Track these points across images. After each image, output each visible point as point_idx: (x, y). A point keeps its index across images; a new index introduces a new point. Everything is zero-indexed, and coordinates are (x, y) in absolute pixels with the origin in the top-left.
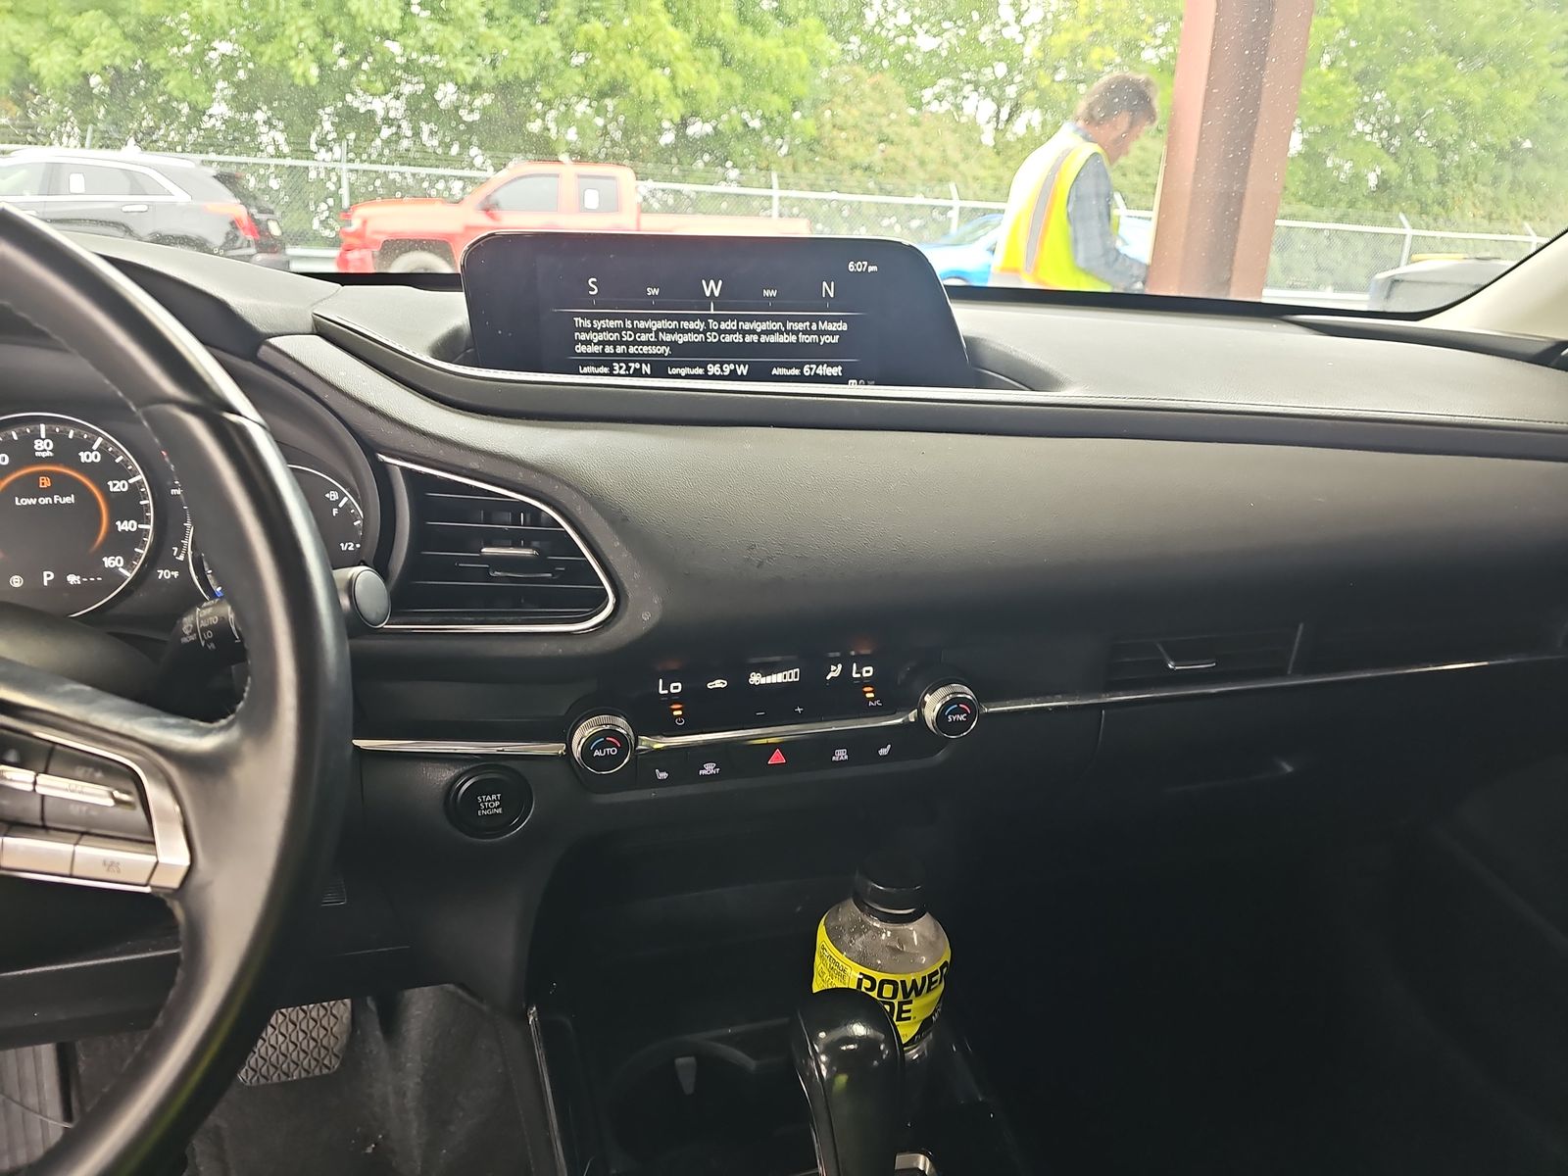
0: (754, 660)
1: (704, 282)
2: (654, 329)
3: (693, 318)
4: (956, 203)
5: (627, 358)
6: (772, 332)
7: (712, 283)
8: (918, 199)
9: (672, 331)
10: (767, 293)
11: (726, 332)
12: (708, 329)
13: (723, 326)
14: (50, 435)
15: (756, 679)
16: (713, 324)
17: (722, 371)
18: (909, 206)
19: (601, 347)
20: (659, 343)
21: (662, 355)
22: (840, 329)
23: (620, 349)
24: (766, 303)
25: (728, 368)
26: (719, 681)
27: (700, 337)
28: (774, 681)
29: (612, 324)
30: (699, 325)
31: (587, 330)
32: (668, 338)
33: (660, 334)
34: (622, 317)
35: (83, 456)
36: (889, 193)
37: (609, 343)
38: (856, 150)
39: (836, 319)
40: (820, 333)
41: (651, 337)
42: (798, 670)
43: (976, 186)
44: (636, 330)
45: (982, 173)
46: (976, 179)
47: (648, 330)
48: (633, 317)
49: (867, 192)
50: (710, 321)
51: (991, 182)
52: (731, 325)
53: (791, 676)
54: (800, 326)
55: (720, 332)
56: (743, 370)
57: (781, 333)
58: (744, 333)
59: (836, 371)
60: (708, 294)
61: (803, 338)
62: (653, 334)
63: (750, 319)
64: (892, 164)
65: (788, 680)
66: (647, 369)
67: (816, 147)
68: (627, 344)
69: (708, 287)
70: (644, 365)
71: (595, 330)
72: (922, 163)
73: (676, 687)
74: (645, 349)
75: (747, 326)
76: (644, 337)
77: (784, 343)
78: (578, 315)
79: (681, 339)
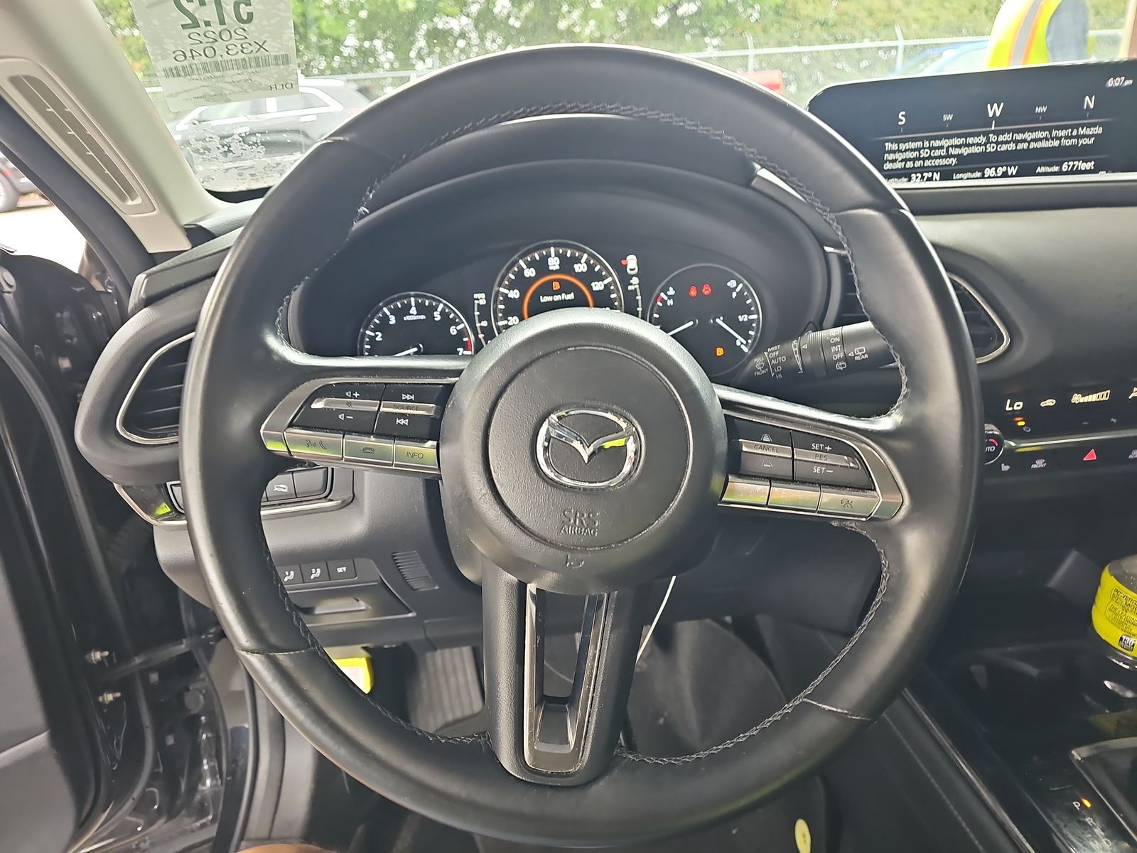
0: (1075, 385)
1: (989, 106)
2: (946, 146)
3: (978, 135)
4: (901, 43)
5: (922, 170)
6: (1040, 140)
7: (995, 105)
8: (867, 43)
9: (959, 146)
10: (1038, 110)
11: (1003, 143)
12: (988, 142)
13: (1001, 138)
14: (557, 255)
15: (1077, 398)
16: (993, 138)
17: (996, 172)
18: (859, 50)
19: (904, 163)
20: (948, 156)
21: (950, 165)
22: (1095, 133)
23: (918, 164)
24: (1036, 118)
25: (1001, 170)
26: (1049, 400)
27: (981, 149)
28: (1090, 400)
29: (912, 145)
30: (982, 139)
31: (894, 152)
32: (958, 151)
33: (950, 148)
34: (922, 139)
35: (576, 266)
36: (844, 41)
37: (910, 160)
38: (815, 10)
39: (1094, 125)
40: (1079, 137)
41: (943, 152)
42: (1109, 391)
43: (915, 26)
44: (931, 148)
45: (922, 15)
46: (917, 20)
47: (942, 147)
48: (929, 139)
49: (824, 42)
50: (991, 135)
51: (930, 22)
52: (1007, 137)
53: (1103, 396)
54: (1063, 133)
55: (997, 143)
56: (1013, 170)
57: (1047, 139)
58: (1017, 142)
59: (1090, 165)
60: (991, 115)
61: (1064, 142)
62: (945, 150)
63: (1023, 131)
64: (845, 18)
65: (1101, 399)
66: (937, 176)
67: (781, 11)
68: (924, 159)
69: (991, 109)
70: (935, 174)
71: (899, 151)
72: (871, 13)
73: (1019, 406)
74: (937, 162)
75: (1020, 136)
76: (938, 153)
77: (1048, 147)
78: (888, 141)
79: (965, 151)
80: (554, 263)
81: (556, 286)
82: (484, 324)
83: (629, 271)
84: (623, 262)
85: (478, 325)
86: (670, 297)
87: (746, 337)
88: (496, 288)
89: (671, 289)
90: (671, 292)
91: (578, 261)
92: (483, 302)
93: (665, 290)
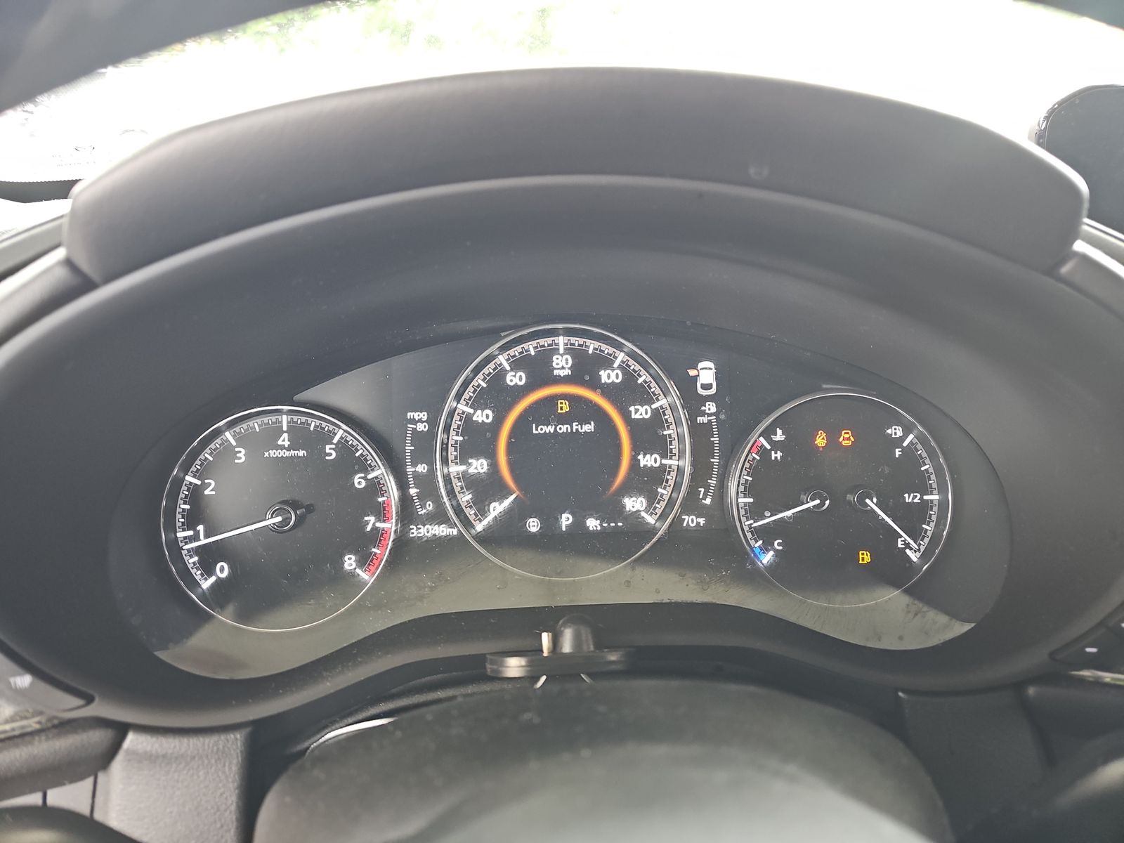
14: (569, 350)
35: (604, 375)
80: (562, 364)
81: (564, 407)
82: (422, 468)
83: (700, 391)
84: (692, 372)
85: (410, 469)
86: (776, 446)
87: (915, 534)
88: (451, 403)
89: (779, 432)
90: (779, 436)
91: (607, 363)
92: (421, 427)
93: (768, 433)
